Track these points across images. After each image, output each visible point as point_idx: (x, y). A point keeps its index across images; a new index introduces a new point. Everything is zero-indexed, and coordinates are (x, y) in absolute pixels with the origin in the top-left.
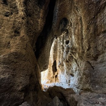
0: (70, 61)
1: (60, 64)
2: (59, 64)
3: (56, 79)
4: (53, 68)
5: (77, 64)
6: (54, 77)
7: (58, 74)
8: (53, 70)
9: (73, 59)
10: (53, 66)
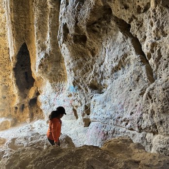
0: (95, 31)
1: (46, 55)
2: (42, 55)
3: (34, 111)
4: (16, 75)
5: (129, 41)
6: (26, 105)
7: (38, 94)
8: (18, 83)
9: (109, 22)
10: (14, 69)
